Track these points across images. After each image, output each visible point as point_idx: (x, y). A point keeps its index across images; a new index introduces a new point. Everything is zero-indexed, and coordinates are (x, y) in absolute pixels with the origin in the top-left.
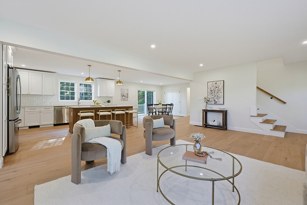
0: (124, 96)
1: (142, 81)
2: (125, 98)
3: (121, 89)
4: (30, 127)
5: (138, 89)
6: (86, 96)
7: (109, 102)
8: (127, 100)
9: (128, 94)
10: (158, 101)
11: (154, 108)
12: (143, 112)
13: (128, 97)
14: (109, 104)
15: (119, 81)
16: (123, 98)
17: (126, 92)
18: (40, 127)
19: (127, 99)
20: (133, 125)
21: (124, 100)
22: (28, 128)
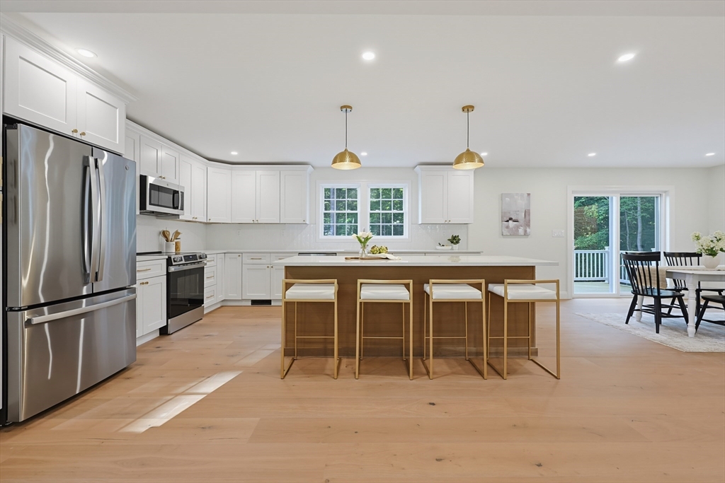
0: (515, 222)
1: (592, 155)
2: (518, 227)
3: (502, 197)
4: (255, 302)
5: (573, 192)
6: (389, 223)
7: (455, 240)
8: (526, 234)
9: (527, 213)
10: (698, 238)
11: (669, 274)
12: (600, 278)
13: (528, 224)
14: (456, 247)
15: (468, 150)
16: (507, 227)
17: (521, 204)
18: (273, 304)
19: (526, 231)
20: (536, 353)
21: (514, 234)
22: (250, 304)
